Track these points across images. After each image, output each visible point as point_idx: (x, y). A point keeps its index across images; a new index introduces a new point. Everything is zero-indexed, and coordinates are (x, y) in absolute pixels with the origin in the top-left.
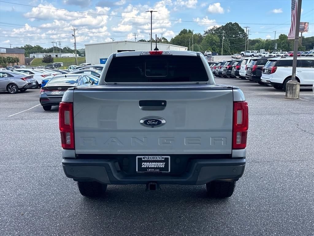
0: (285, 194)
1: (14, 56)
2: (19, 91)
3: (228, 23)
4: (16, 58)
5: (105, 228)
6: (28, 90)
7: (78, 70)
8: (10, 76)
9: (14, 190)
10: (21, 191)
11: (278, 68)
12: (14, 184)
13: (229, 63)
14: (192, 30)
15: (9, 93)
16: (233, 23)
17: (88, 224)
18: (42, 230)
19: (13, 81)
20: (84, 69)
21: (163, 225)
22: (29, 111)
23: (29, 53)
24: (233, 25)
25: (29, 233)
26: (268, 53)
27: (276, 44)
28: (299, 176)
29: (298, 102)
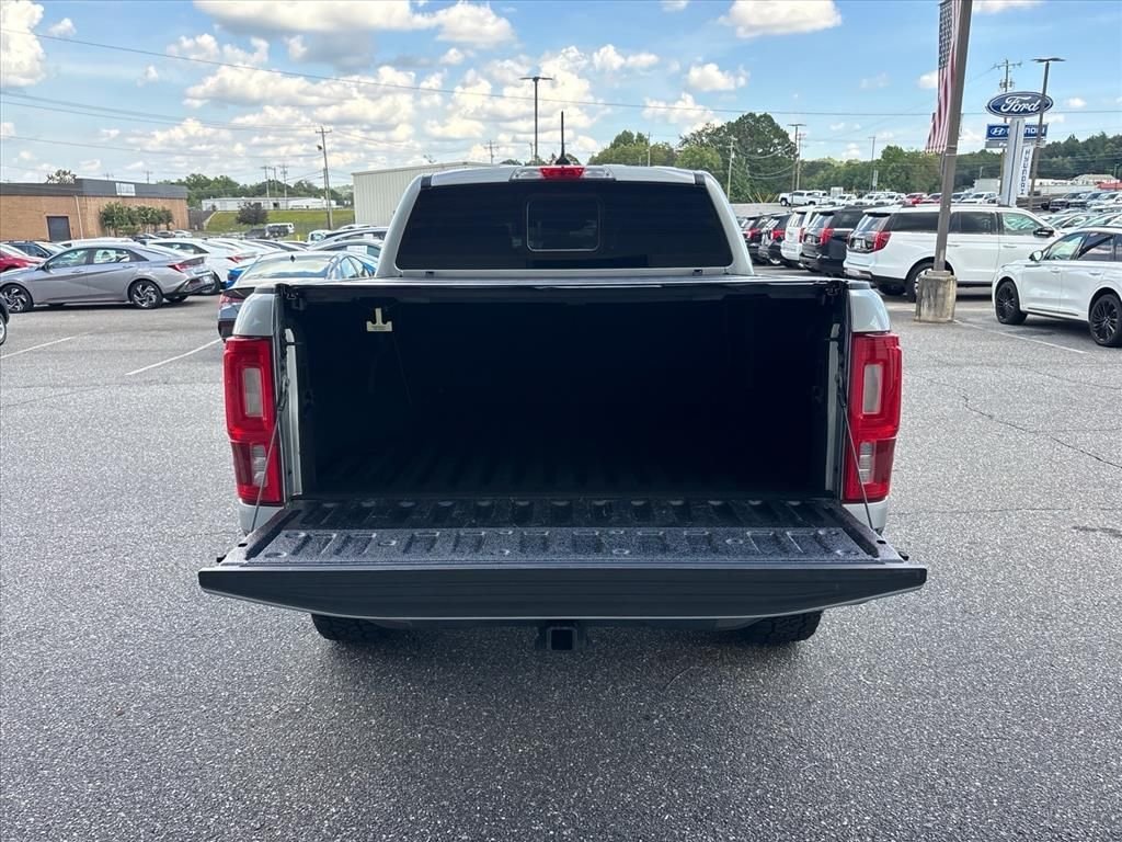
0: (977, 627)
1: (158, 205)
2: (165, 300)
3: (746, 114)
4: (164, 211)
5: (399, 764)
6: (190, 299)
7: (331, 242)
8: (137, 258)
9: (107, 616)
10: (128, 622)
11: (894, 234)
12: (111, 596)
13: (752, 222)
14: (645, 134)
15: (135, 307)
16: (758, 115)
17: (338, 748)
18: (178, 777)
19: (146, 274)
20: (347, 238)
21: (594, 752)
22: (190, 360)
23: (201, 198)
24: (758, 120)
25: (132, 790)
26: (854, 197)
27: (876, 173)
28: (1007, 564)
29: (952, 331)
